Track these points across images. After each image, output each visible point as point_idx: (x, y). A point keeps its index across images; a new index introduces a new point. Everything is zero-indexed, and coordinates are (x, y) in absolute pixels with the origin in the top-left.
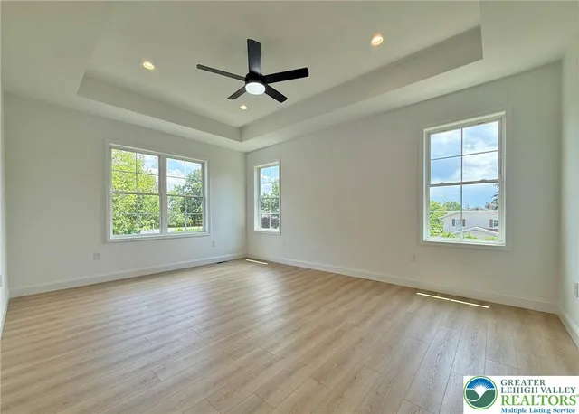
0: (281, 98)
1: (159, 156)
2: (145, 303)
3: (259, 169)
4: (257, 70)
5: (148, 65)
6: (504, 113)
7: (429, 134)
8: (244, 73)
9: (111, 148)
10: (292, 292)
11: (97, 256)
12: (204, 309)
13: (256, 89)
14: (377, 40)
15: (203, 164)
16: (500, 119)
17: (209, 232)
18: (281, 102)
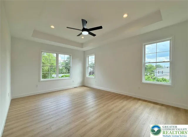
0: (94, 35)
1: (57, 54)
2: (50, 102)
3: (88, 56)
4: (85, 27)
5: (53, 27)
6: (171, 38)
7: (145, 45)
8: (82, 28)
9: (42, 52)
10: (97, 99)
11: (37, 86)
12: (68, 104)
13: (85, 33)
14: (125, 16)
15: (70, 55)
16: (170, 40)
17: (72, 78)
18: (94, 36)
